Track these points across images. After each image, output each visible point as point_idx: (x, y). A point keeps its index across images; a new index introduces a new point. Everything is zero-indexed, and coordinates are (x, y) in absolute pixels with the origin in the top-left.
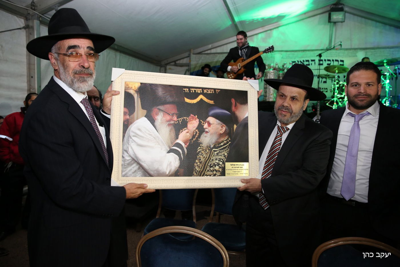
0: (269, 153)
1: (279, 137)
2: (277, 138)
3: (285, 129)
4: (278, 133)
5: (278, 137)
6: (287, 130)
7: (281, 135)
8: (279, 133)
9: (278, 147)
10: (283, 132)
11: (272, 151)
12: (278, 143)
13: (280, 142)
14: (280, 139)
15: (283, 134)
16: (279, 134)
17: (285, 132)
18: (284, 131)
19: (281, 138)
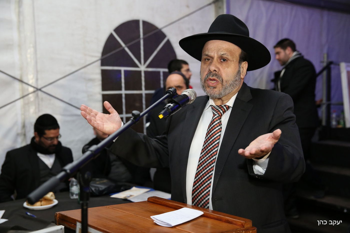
0: (204, 146)
1: (217, 120)
2: (215, 122)
3: (225, 108)
4: (214, 115)
5: (215, 120)
6: (227, 108)
7: (219, 117)
8: (216, 114)
9: (218, 135)
10: (221, 112)
11: (209, 142)
12: (217, 129)
13: (219, 127)
14: (218, 123)
15: (222, 115)
16: (216, 116)
17: (225, 111)
18: (223, 110)
19: (220, 122)
